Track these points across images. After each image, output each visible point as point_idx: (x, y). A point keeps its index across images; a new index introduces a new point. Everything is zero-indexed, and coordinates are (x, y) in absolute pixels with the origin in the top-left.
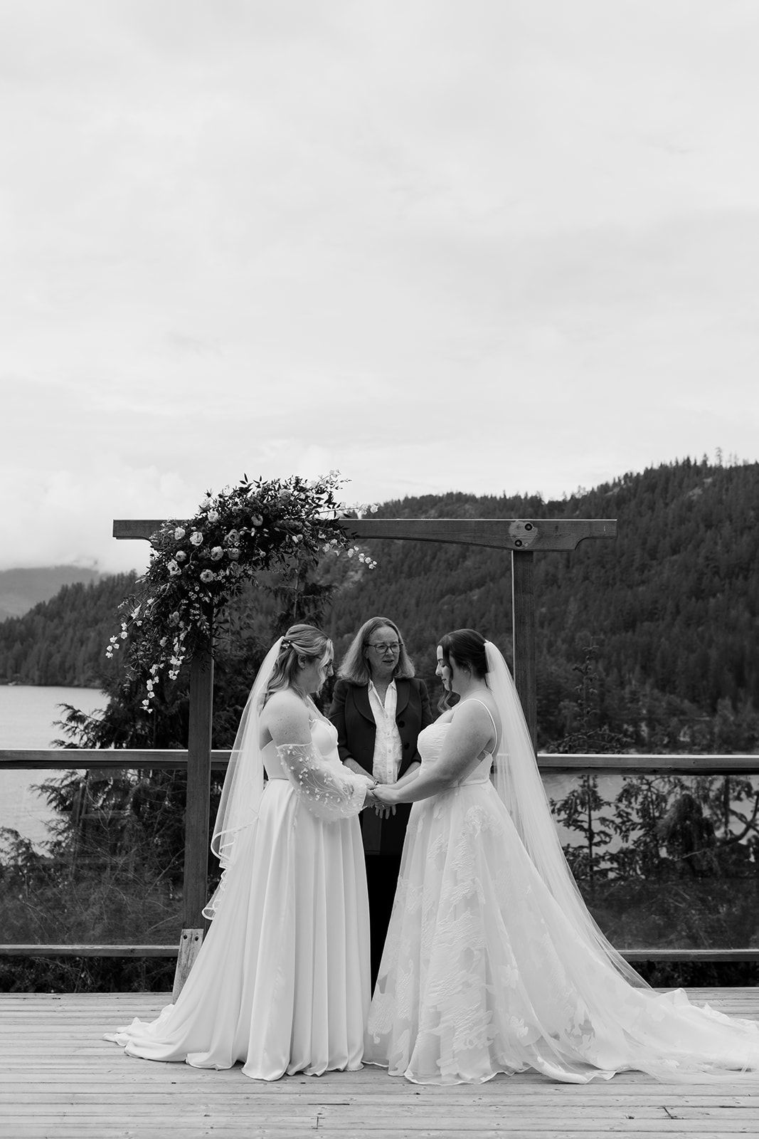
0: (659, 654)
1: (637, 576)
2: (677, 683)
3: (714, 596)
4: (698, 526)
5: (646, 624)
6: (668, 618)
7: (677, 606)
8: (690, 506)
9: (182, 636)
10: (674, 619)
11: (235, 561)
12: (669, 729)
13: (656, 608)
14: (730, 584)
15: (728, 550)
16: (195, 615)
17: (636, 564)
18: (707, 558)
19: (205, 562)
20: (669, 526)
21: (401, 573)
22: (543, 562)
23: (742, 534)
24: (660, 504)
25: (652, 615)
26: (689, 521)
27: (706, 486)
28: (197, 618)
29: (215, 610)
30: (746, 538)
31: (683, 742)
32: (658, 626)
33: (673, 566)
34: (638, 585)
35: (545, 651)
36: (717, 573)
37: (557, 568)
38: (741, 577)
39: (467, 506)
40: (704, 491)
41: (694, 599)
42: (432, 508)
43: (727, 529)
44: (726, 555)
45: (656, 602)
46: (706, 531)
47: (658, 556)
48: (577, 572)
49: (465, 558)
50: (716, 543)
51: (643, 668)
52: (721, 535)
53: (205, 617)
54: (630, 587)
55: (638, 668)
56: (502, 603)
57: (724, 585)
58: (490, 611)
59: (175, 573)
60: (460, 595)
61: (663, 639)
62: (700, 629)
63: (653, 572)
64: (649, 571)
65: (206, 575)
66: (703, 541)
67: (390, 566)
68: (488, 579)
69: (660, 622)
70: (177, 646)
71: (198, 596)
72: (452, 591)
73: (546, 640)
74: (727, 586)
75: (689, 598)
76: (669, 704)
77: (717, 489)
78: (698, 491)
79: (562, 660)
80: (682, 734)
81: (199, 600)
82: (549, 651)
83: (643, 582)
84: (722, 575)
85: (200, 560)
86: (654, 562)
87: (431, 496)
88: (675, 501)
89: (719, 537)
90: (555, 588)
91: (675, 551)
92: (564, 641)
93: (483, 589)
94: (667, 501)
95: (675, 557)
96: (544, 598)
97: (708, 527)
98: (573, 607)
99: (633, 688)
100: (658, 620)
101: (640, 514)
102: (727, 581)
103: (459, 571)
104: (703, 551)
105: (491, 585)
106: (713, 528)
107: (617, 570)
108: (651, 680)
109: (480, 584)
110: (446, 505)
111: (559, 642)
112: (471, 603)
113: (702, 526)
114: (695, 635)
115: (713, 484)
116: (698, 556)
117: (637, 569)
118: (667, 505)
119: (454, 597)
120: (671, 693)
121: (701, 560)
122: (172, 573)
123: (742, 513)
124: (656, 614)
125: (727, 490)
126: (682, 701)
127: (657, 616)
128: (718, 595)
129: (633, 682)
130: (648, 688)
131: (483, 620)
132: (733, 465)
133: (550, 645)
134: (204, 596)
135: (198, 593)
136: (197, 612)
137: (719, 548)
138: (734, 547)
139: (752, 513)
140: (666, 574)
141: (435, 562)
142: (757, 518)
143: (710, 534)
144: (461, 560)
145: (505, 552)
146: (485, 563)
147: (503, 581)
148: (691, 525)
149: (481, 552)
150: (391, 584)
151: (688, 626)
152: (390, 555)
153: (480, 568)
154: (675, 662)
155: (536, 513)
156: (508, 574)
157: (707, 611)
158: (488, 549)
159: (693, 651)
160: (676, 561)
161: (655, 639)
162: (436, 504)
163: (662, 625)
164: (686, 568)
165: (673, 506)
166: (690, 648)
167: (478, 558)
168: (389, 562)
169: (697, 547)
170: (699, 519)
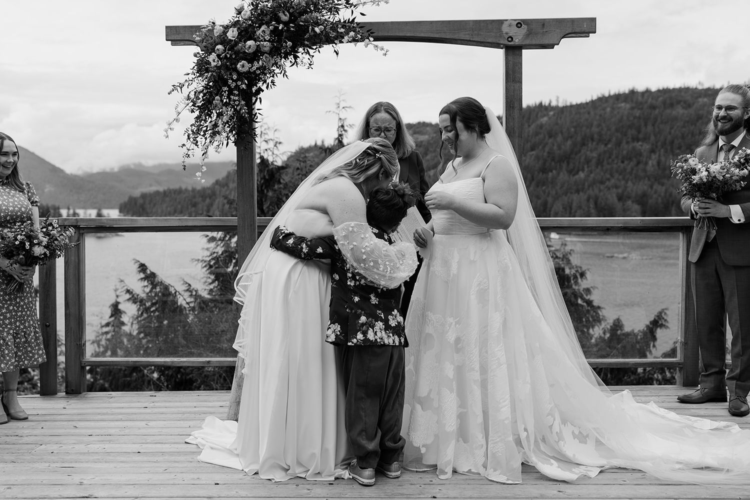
9: (225, 119)
11: (267, 53)
16: (235, 101)
19: (241, 55)
28: (237, 103)
29: (254, 99)
53: (243, 103)
59: (215, 64)
65: (243, 66)
71: (236, 84)
81: (237, 87)
85: (237, 53)
122: (213, 64)
134: (242, 84)
135: (236, 81)
136: (237, 98)
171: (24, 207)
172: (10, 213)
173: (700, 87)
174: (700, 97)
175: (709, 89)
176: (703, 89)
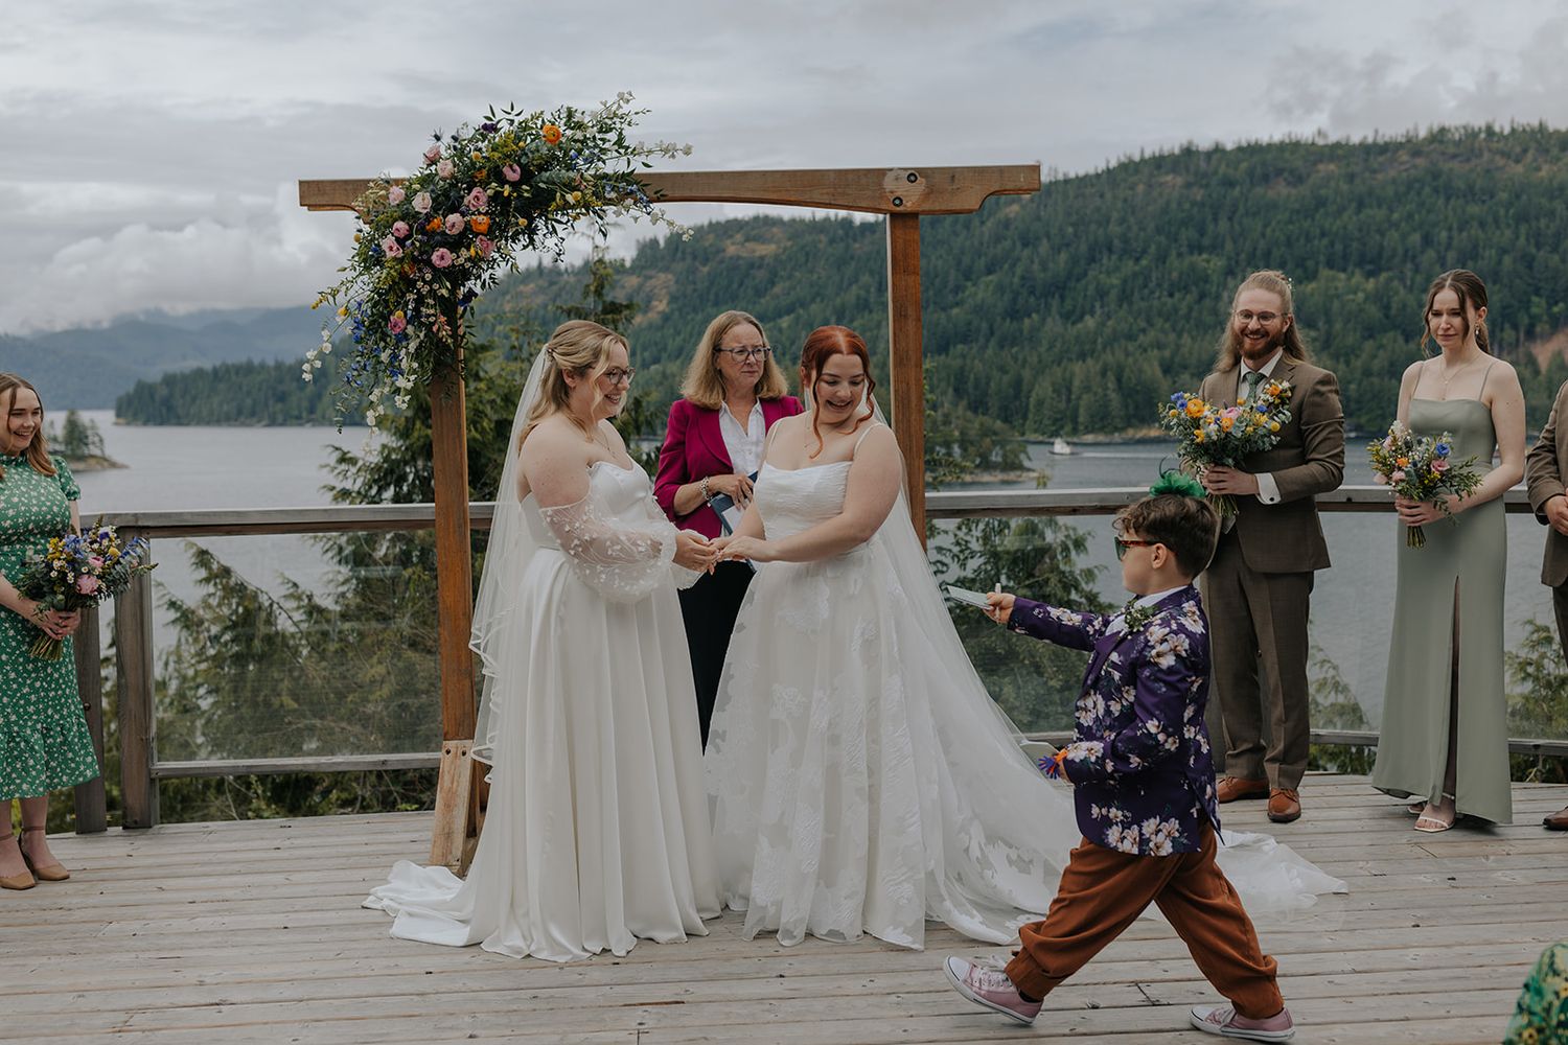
0: (972, 376)
1: (950, 298)
2: (990, 404)
3: (1029, 316)
5: (960, 346)
6: (982, 340)
7: (991, 328)
8: (1007, 224)
9: (412, 347)
10: (988, 341)
11: (482, 234)
12: (981, 450)
13: (970, 331)
14: (1046, 304)
15: (1044, 269)
16: (428, 316)
17: (951, 285)
18: (1023, 278)
19: (438, 238)
20: (985, 245)
21: (708, 300)
22: (854, 287)
23: (1059, 252)
25: (966, 337)
26: (1006, 239)
27: (1024, 202)
28: (432, 319)
29: (461, 309)
30: (1063, 256)
32: (971, 349)
33: (988, 286)
34: (951, 307)
36: (1032, 293)
37: (868, 292)
38: (1057, 296)
39: (775, 230)
40: (1023, 207)
41: (1008, 320)
42: (738, 232)
43: (1044, 247)
44: (1042, 274)
45: (969, 323)
46: (1022, 251)
47: (974, 277)
49: (773, 284)
50: (1032, 262)
51: (956, 390)
52: (1038, 253)
53: (443, 319)
54: (944, 309)
55: (951, 391)
57: (1039, 305)
59: (393, 254)
61: (976, 362)
62: (1015, 350)
63: (967, 293)
64: (963, 292)
65: (442, 257)
66: (1019, 259)
67: (696, 295)
68: (797, 305)
69: (974, 344)
70: (404, 360)
71: (431, 287)
74: (1042, 306)
75: (1004, 319)
76: (982, 425)
77: (1035, 205)
78: (1015, 208)
80: (994, 453)
81: (432, 293)
83: (957, 304)
84: (1037, 293)
85: (431, 234)
86: (969, 284)
87: (736, 220)
88: (992, 220)
89: (1035, 255)
90: (866, 314)
91: (990, 272)
93: (792, 316)
94: (984, 218)
95: (990, 278)
97: (1025, 245)
99: (946, 410)
100: (972, 341)
101: (956, 234)
102: (1043, 301)
103: (768, 298)
104: (1019, 271)
105: (801, 311)
106: (1031, 247)
107: (931, 293)
108: (964, 402)
109: (790, 310)
110: (753, 229)
112: (780, 330)
113: (1019, 246)
114: (1009, 356)
115: (1032, 200)
116: (1014, 276)
117: (951, 291)
118: (983, 223)
120: (983, 414)
121: (1016, 280)
122: (390, 255)
123: (1061, 230)
124: (969, 336)
125: (1046, 206)
126: (994, 422)
127: (970, 339)
128: (1034, 315)
129: (946, 405)
130: (960, 410)
131: (794, 348)
132: (1053, 180)
134: (440, 288)
135: (430, 283)
136: (432, 311)
137: (1036, 267)
138: (1051, 265)
139: (1070, 230)
140: (980, 296)
141: (742, 290)
142: (1076, 235)
143: (1027, 252)
144: (769, 286)
145: (815, 276)
146: (794, 288)
147: (814, 307)
148: (1007, 244)
149: (790, 277)
150: (697, 313)
151: (1002, 347)
152: (695, 283)
153: (789, 294)
154: (988, 384)
155: (847, 235)
156: (818, 300)
157: (1021, 331)
158: (797, 274)
159: (1006, 372)
160: (991, 281)
161: (968, 362)
162: (741, 228)
163: (975, 347)
164: (1000, 288)
165: (989, 224)
166: (1003, 370)
167: (787, 284)
168: (695, 290)
169: (1013, 265)
170: (1016, 238)
171: (57, 506)
172: (33, 518)
173: (1320, 142)
174: (1321, 161)
175: (1338, 145)
176: (1326, 146)
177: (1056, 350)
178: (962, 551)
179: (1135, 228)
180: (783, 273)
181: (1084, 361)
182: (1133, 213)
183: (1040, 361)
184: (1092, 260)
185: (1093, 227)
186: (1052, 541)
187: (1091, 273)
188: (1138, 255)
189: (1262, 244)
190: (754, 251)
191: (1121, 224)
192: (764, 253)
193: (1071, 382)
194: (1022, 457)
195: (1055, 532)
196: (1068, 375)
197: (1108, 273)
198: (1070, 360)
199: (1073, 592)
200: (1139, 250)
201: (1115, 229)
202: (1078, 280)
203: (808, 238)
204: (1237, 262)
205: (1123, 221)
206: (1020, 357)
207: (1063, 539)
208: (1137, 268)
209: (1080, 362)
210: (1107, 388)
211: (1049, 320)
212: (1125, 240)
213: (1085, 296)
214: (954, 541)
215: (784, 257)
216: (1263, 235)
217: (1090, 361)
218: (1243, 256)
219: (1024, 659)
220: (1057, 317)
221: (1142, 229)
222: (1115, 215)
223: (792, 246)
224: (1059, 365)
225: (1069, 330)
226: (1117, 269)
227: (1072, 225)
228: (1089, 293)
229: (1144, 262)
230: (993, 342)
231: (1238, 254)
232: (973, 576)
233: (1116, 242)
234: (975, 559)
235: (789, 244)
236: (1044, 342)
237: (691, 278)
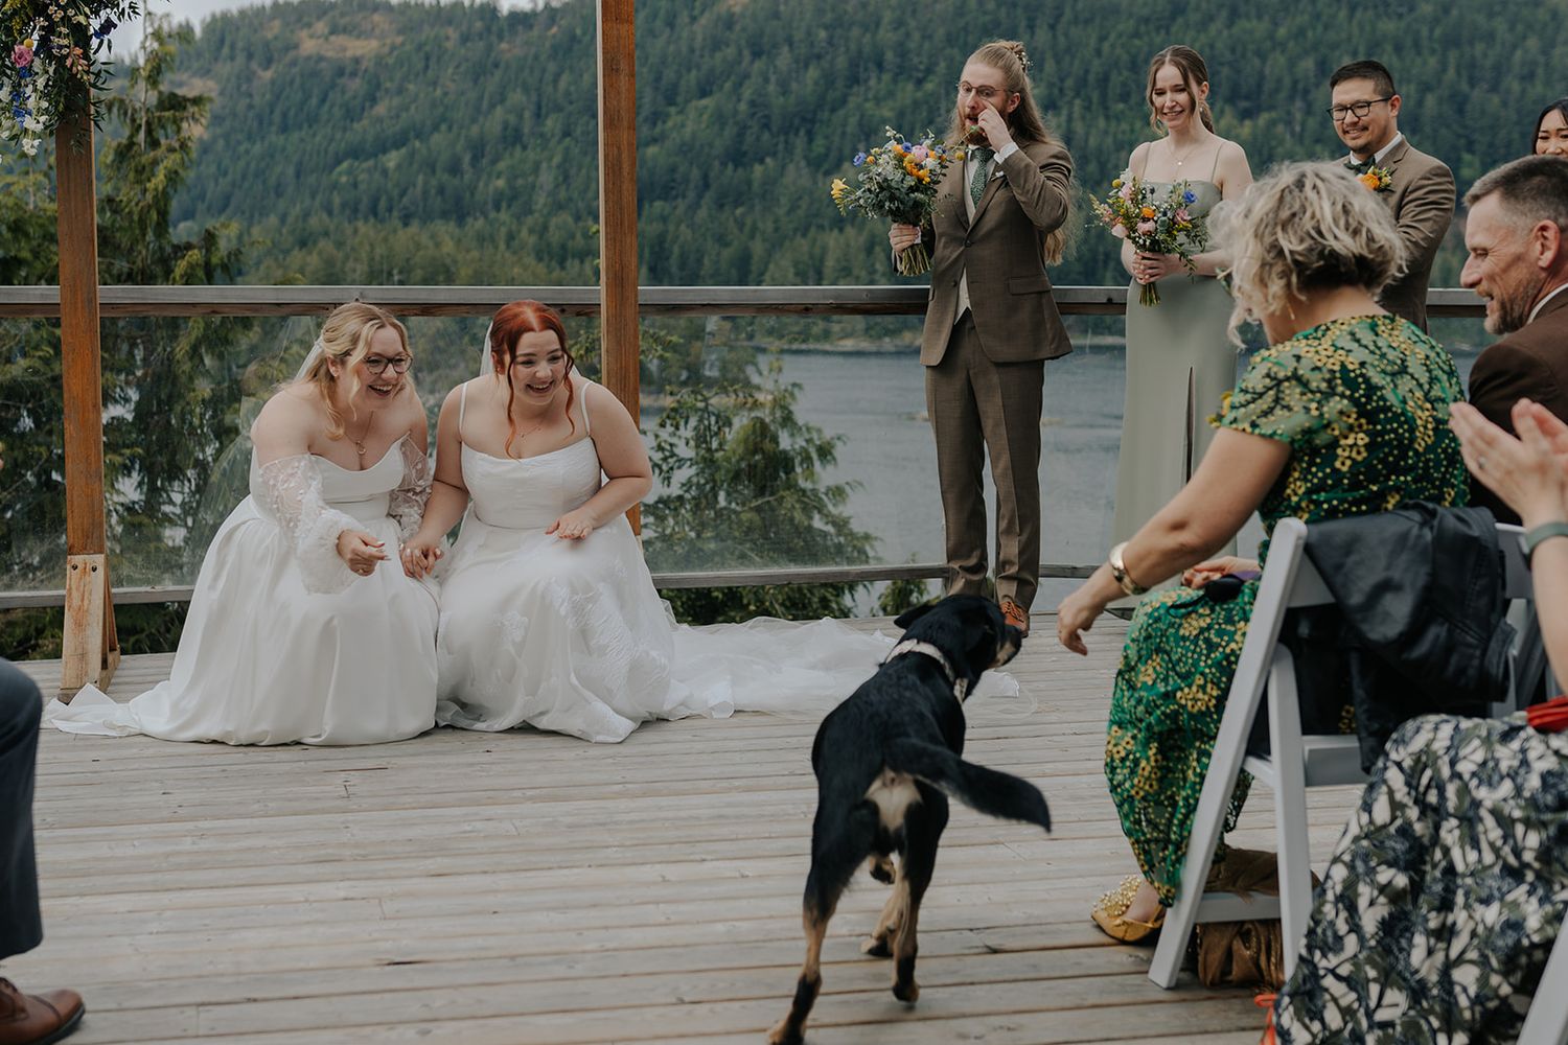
0: (676, 250)
1: (645, 131)
3: (762, 161)
4: (740, 53)
5: (658, 204)
6: (691, 195)
7: (705, 177)
8: (729, 22)
9: (41, 82)
10: (700, 196)
12: (689, 359)
13: (673, 181)
14: (786, 142)
15: (785, 90)
16: (61, 47)
17: (646, 111)
18: (753, 103)
20: (698, 53)
21: (271, 124)
22: (499, 110)
23: (806, 66)
24: (684, 17)
25: (667, 190)
26: (728, 46)
28: (65, 51)
30: (813, 73)
31: (710, 378)
32: (675, 208)
33: (701, 115)
34: (647, 145)
35: (502, 246)
36: (766, 126)
37: (521, 117)
38: (802, 132)
39: (376, 17)
41: (730, 166)
42: (319, 18)
43: (784, 59)
44: (782, 99)
45: (673, 169)
46: (752, 62)
47: (680, 99)
48: (552, 123)
49: (373, 100)
50: (767, 80)
52: (775, 67)
53: (78, 51)
56: (434, 172)
57: (776, 144)
58: (414, 186)
60: (366, 160)
61: (683, 227)
62: (739, 211)
63: (670, 124)
64: (664, 122)
66: (747, 76)
67: (251, 114)
68: (412, 134)
69: (680, 200)
70: (32, 99)
71: (65, 13)
72: (356, 153)
73: (503, 230)
74: (781, 147)
75: (724, 164)
79: (530, 260)
80: (707, 366)
81: (66, 20)
82: (508, 246)
83: (655, 140)
84: (775, 129)
86: (673, 110)
88: (707, 15)
89: (772, 70)
90: (518, 148)
91: (704, 93)
92: (531, 231)
93: (403, 150)
94: (696, 12)
95: (704, 102)
96: (501, 165)
97: (757, 54)
98: (546, 178)
100: (676, 197)
101: (652, 33)
102: (782, 138)
103: (365, 122)
104: (747, 93)
105: (417, 144)
106: (764, 57)
109: (400, 142)
110: (343, 15)
111: (524, 233)
112: (385, 172)
113: (746, 53)
114: (731, 219)
116: (739, 100)
117: (646, 120)
118: (694, 19)
119: (356, 164)
121: (743, 107)
123: (809, 33)
124: (673, 188)
127: (674, 192)
128: (768, 160)
131: (405, 200)
133: (511, 237)
134: (76, 14)
135: (64, 8)
136: (65, 42)
137: (772, 88)
138: (794, 86)
139: (823, 34)
140: (688, 130)
141: (326, 107)
142: (830, 42)
143: (758, 65)
144: (367, 104)
145: (439, 92)
146: (407, 109)
147: (436, 138)
148: (730, 52)
149: (400, 91)
150: (254, 143)
151: (721, 206)
152: (250, 96)
153: (398, 116)
154: (699, 261)
155: (489, 30)
156: (444, 127)
157: (749, 183)
158: (411, 87)
159: (727, 245)
160: (706, 107)
161: (671, 228)
162: (325, 13)
163: (682, 205)
164: (720, 119)
165: (703, 21)
166: (722, 240)
167: (396, 101)
168: (250, 107)
169: (739, 85)
170: (743, 42)
177: (801, 212)
178: (665, 459)
179: (916, 36)
180: (388, 85)
181: (841, 230)
182: (914, 12)
183: (776, 230)
184: (854, 80)
185: (855, 32)
186: (789, 448)
187: (853, 101)
188: (920, 75)
189: (1096, 66)
190: (344, 49)
191: (896, 29)
192: (359, 53)
193: (822, 260)
194: (750, 370)
195: (792, 435)
196: (817, 251)
197: (878, 100)
198: (821, 227)
199: (817, 517)
200: (922, 67)
201: (887, 36)
202: (833, 110)
203: (427, 33)
204: (1061, 90)
205: (899, 24)
206: (749, 222)
207: (804, 444)
208: (919, 95)
209: (836, 231)
210: (875, 272)
211: (791, 167)
212: (902, 52)
213: (844, 134)
214: (655, 444)
215: (391, 61)
216: (1098, 53)
217: (850, 231)
218: (1069, 83)
219: (749, 604)
220: (803, 164)
221: (927, 37)
222: (888, 16)
223: (403, 44)
224: (804, 235)
225: (820, 184)
226: (891, 94)
227: (826, 28)
228: (849, 129)
229: (929, 86)
230: (709, 196)
231: (1062, 80)
232: (680, 492)
233: (889, 56)
234: (684, 468)
235: (399, 39)
236: (784, 200)
237: (244, 87)
